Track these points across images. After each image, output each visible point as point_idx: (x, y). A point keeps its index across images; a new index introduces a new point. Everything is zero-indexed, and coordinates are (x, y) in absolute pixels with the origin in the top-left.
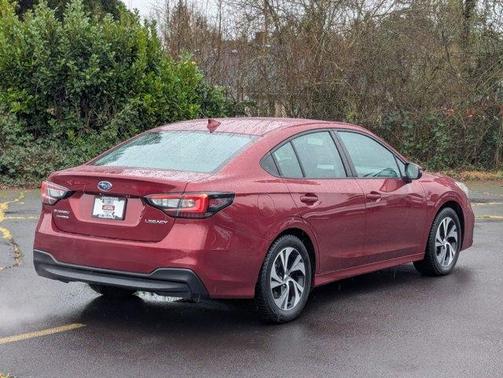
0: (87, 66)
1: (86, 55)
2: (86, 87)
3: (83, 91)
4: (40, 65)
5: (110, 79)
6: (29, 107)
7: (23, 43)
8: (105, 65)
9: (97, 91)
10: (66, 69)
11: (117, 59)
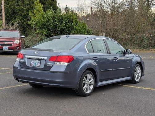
0: (62, 24)
1: (61, 21)
2: (62, 29)
3: (61, 30)
4: (50, 24)
5: (67, 27)
6: (48, 34)
7: (47, 19)
8: (66, 24)
9: (64, 30)
10: (57, 25)
11: (69, 22)
